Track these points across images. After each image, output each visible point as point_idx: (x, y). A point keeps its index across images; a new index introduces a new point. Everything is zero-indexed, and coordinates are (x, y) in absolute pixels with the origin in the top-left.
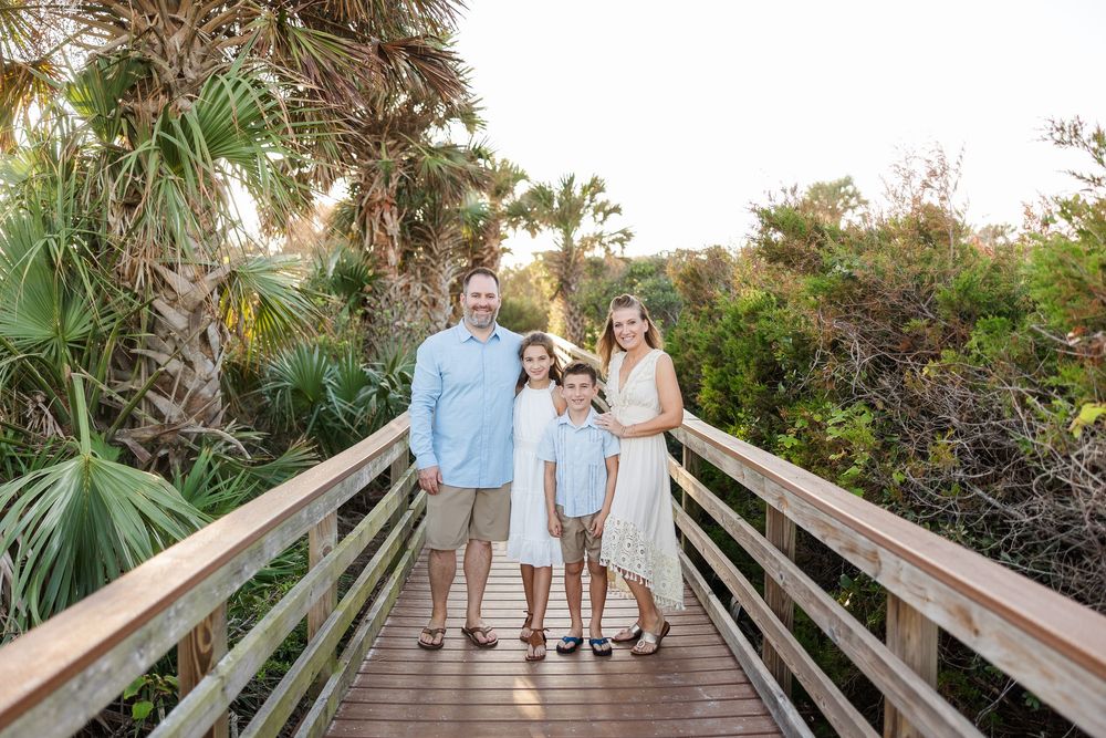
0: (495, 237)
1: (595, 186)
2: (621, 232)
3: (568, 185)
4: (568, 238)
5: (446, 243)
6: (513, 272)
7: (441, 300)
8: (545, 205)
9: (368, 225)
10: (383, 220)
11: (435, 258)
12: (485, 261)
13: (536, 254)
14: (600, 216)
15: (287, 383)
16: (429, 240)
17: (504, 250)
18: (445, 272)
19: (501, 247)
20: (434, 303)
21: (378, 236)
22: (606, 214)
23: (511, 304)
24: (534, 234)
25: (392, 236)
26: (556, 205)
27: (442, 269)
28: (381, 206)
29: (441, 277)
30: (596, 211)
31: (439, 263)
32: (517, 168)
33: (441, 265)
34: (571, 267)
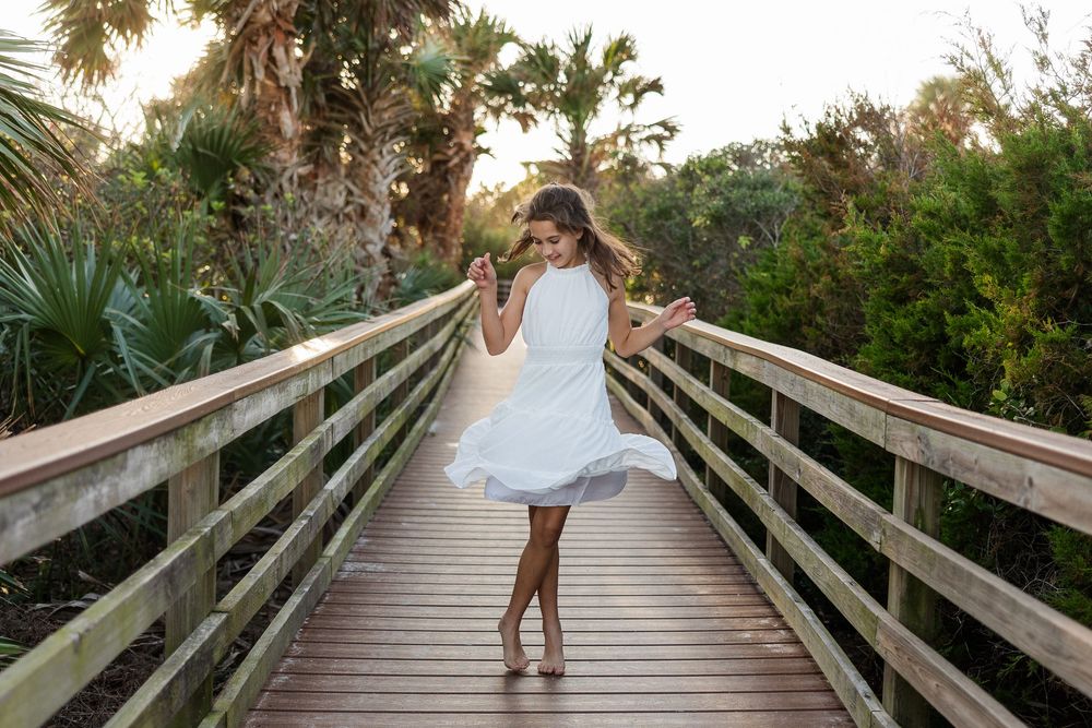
0: (467, 129)
1: (621, 50)
2: (659, 124)
3: (581, 48)
4: (578, 132)
5: (386, 116)
6: (491, 194)
7: (374, 209)
8: (544, 75)
9: (246, 67)
10: (272, 59)
11: (366, 139)
12: (451, 164)
13: (527, 165)
14: (629, 99)
15: (24, 315)
16: (356, 110)
17: (480, 150)
18: (383, 163)
19: (475, 146)
20: (363, 212)
21: (263, 86)
22: (638, 95)
23: (489, 239)
24: (525, 127)
25: (287, 89)
26: (562, 78)
27: (378, 157)
28: (269, 36)
29: (376, 171)
30: (623, 90)
31: (372, 147)
32: (503, 24)
33: (375, 151)
34: (582, 174)
